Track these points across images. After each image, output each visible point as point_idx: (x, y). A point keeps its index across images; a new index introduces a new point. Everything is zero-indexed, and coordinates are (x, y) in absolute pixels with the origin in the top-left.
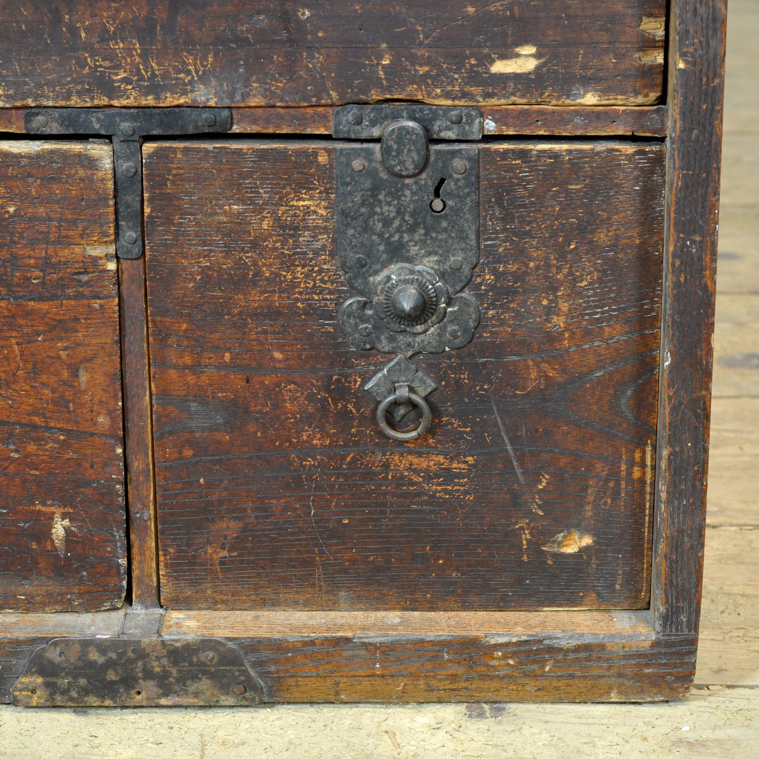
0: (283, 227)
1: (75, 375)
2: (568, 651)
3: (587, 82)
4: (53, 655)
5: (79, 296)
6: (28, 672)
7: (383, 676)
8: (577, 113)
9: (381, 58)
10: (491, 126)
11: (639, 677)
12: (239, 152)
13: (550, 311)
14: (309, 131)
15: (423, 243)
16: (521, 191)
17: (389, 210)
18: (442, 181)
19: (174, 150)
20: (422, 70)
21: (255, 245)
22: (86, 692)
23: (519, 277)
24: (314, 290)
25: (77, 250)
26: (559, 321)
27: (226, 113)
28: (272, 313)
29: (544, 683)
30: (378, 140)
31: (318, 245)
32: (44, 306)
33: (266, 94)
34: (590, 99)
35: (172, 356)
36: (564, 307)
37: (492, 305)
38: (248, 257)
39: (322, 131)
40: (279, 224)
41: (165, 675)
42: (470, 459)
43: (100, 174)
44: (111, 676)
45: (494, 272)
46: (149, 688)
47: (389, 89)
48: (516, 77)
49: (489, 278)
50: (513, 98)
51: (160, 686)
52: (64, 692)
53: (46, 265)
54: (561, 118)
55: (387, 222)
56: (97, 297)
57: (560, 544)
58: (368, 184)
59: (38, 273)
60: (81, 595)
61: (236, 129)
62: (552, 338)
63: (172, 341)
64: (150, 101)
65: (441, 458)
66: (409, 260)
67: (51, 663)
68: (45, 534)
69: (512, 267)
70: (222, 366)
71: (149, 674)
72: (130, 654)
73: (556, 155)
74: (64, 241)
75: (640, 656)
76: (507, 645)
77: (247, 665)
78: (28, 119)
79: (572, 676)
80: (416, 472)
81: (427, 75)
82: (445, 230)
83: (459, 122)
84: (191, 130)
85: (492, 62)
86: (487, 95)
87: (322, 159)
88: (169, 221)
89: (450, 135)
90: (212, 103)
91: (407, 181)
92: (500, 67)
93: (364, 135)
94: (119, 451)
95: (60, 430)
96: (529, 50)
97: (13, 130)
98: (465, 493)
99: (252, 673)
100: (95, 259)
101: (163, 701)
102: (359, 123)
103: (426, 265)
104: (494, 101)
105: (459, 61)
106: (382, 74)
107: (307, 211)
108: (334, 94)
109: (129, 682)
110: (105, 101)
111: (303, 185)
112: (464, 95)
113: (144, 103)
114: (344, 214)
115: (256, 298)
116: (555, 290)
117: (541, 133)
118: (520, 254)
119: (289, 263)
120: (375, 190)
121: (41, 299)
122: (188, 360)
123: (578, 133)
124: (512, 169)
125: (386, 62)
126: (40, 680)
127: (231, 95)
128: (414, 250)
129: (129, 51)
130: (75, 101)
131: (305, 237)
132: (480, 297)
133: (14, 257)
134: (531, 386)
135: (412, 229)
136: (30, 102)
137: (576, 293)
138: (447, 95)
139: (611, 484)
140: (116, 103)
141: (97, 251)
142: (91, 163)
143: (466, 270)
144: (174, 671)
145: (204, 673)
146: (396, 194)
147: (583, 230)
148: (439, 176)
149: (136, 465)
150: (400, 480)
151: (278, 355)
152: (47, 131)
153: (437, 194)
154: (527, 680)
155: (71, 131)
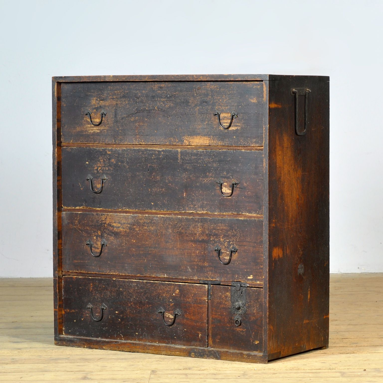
0: (225, 297)
1: (202, 315)
2: (253, 355)
3: (258, 280)
4: (196, 350)
5: (203, 304)
6: (193, 352)
7: (232, 357)
8: (257, 284)
9: (236, 276)
10: (248, 285)
11: (261, 360)
12: (221, 287)
13: (254, 310)
14: (229, 285)
15: (240, 300)
16: (251, 294)
17: (236, 295)
18: (242, 292)
19: (214, 286)
20: (241, 277)
21: (222, 299)
22: (199, 356)
23: (250, 305)
24: (228, 305)
25: (203, 298)
26: (255, 311)
27: (220, 282)
28: (224, 308)
29: (250, 360)
30: (235, 286)
31: (229, 299)
32: (199, 305)
33: (224, 279)
34: (258, 282)
35: (213, 313)
36: (255, 309)
37: (247, 309)
38: (222, 300)
39: (230, 285)
40: (225, 296)
41: (208, 354)
42: (245, 330)
43: (206, 289)
44: (202, 354)
45: (248, 304)
46: (206, 356)
47: (237, 280)
48: (250, 279)
49: (247, 305)
50: (250, 282)
51: (207, 356)
52: (197, 356)
53: (200, 300)
54: (256, 285)
55: (236, 297)
56: (205, 304)
57: (255, 342)
58: (234, 292)
59: (199, 301)
60: (202, 345)
61: (221, 284)
62: (254, 313)
63: (213, 311)
64: (212, 280)
65: (242, 329)
66: (239, 302)
67: (195, 351)
68: (198, 336)
69: (250, 304)
70: (219, 315)
71: (206, 354)
72: (204, 351)
73: (254, 289)
74: (202, 297)
75: (261, 357)
76: (246, 354)
77: (217, 354)
78: (200, 281)
79: (253, 359)
80: (239, 331)
81: (241, 278)
82: (242, 298)
83: (244, 284)
84: (216, 284)
85: (248, 277)
86: (247, 281)
87: (230, 288)
88: (213, 295)
89: (243, 286)
90: (218, 280)
91: (238, 291)
92: (249, 278)
93: (234, 285)
94: (207, 325)
95: (201, 322)
96: (252, 276)
97: (198, 283)
98: (245, 334)
99: (217, 355)
100: (205, 299)
101: (207, 358)
102: (234, 284)
103: (240, 303)
104: (248, 282)
105: (244, 277)
106: (236, 278)
107: (228, 295)
108: (231, 280)
109: (204, 355)
110: (207, 279)
111: (228, 291)
112: (245, 281)
113: (211, 280)
114: (231, 295)
115: (222, 306)
116: (254, 307)
117: (254, 286)
118: (250, 302)
119: (226, 301)
120: (235, 292)
121: (199, 304)
122: (215, 314)
123: (257, 287)
124: (250, 291)
125: (237, 276)
126: (194, 354)
127: (220, 279)
128: (239, 300)
129: (210, 273)
130: (204, 279)
131: (228, 298)
132: (246, 307)
133: (197, 299)
134: (252, 320)
135: (239, 298)
136: (200, 279)
137: (257, 308)
138: (243, 281)
139: (261, 334)
140: (208, 280)
141: (205, 298)
142: (205, 287)
143: (245, 303)
144: (209, 354)
145: (212, 354)
146: (237, 293)
147: (257, 299)
148: (242, 291)
149: (209, 327)
150: (238, 332)
151: (225, 314)
152: (201, 283)
153: (241, 294)
154: (248, 359)
155: (204, 283)
